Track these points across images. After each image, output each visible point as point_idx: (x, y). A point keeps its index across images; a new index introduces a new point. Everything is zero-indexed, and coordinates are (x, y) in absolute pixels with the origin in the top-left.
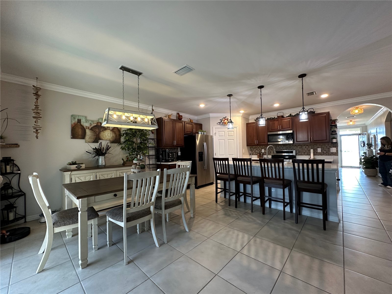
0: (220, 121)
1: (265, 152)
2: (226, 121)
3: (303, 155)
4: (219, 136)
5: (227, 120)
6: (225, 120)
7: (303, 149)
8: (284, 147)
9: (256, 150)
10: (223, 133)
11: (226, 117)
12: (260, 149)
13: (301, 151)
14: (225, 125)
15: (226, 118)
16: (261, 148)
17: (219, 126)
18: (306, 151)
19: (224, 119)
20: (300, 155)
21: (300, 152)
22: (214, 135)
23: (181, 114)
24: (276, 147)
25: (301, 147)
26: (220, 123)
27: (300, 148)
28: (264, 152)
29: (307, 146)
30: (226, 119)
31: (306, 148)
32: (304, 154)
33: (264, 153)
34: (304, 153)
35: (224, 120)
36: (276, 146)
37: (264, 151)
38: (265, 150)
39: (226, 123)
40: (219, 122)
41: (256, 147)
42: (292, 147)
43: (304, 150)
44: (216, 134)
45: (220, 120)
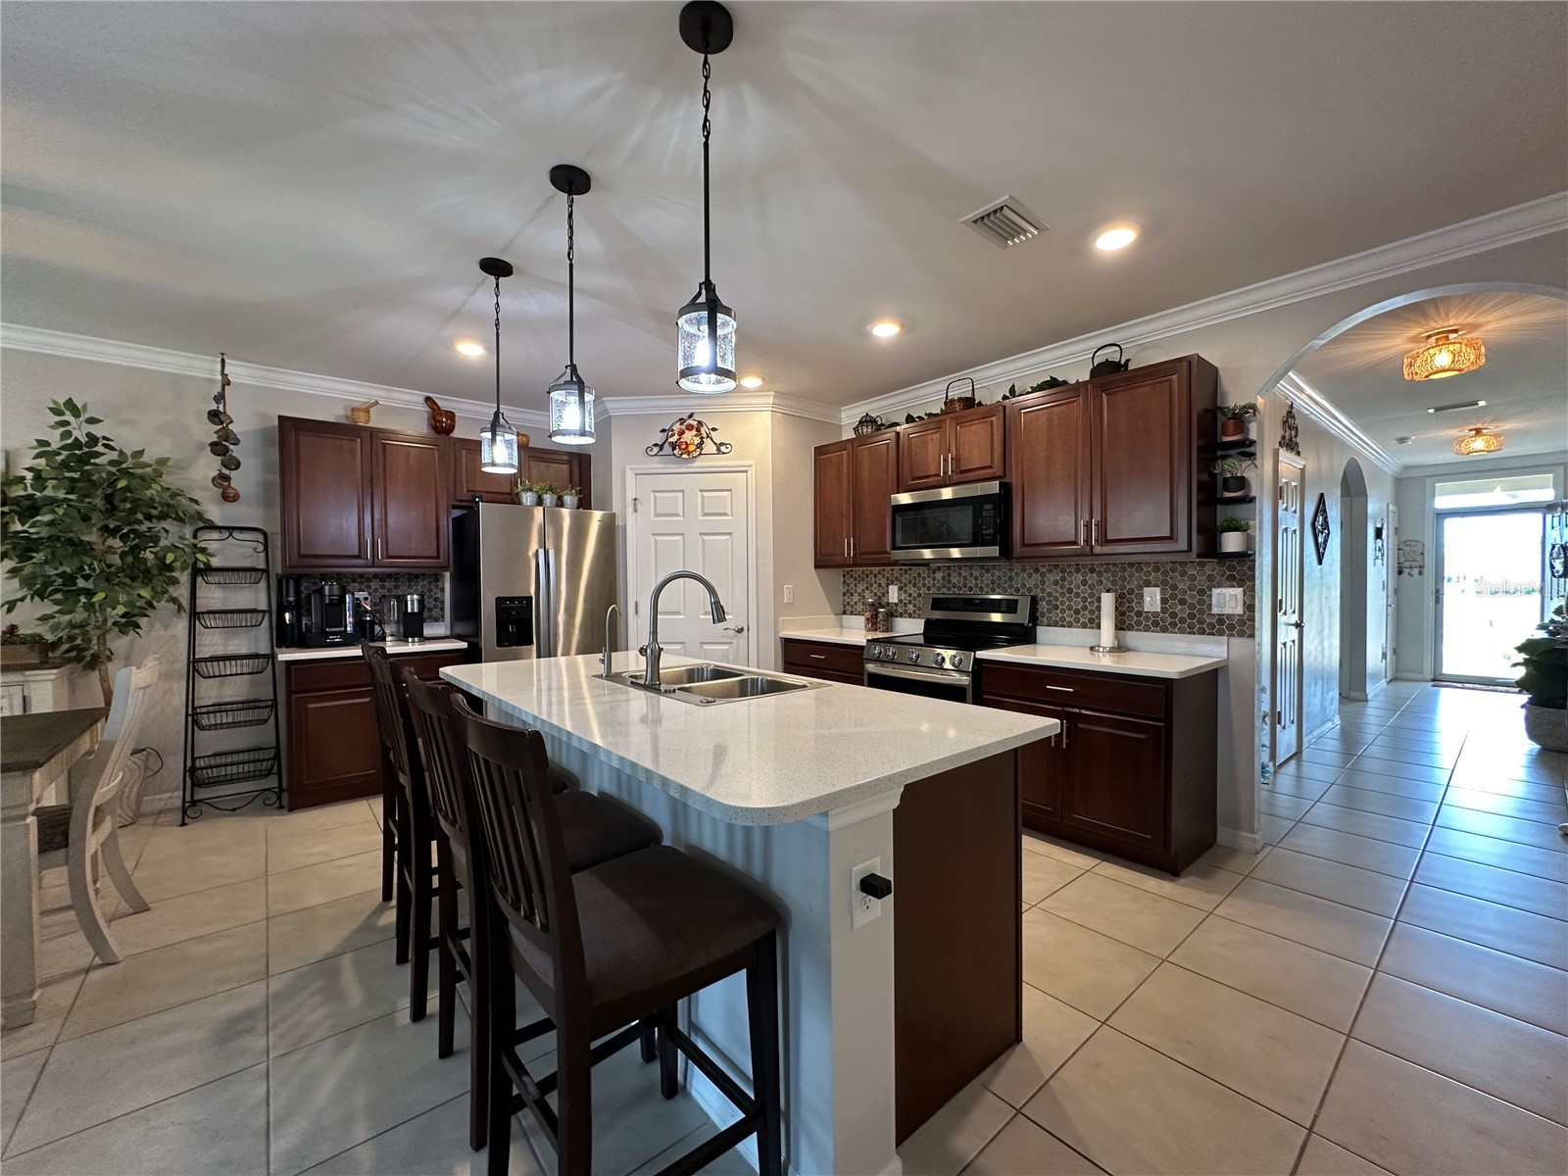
0: (659, 438)
1: (900, 601)
2: (689, 436)
3: (1070, 625)
4: (657, 515)
5: (694, 432)
6: (683, 433)
7: (1070, 591)
8: (982, 575)
9: (867, 588)
10: (677, 498)
11: (691, 416)
12: (883, 582)
13: (1063, 603)
14: (685, 456)
15: (691, 422)
16: (888, 579)
17: (656, 464)
18: (1084, 600)
19: (683, 427)
20: (1056, 624)
21: (1056, 607)
22: (630, 509)
23: (444, 404)
24: (949, 575)
25: (1063, 579)
26: (661, 449)
27: (1056, 583)
28: (896, 601)
29: (1092, 570)
30: (690, 428)
31: (1084, 583)
32: (1077, 621)
33: (896, 605)
34: (1077, 612)
35: (681, 433)
36: (949, 568)
37: (899, 595)
38: (900, 589)
39: (691, 448)
40: (656, 445)
41: (867, 576)
42: (1017, 574)
43: (1078, 595)
44: (639, 507)
45: (663, 431)
